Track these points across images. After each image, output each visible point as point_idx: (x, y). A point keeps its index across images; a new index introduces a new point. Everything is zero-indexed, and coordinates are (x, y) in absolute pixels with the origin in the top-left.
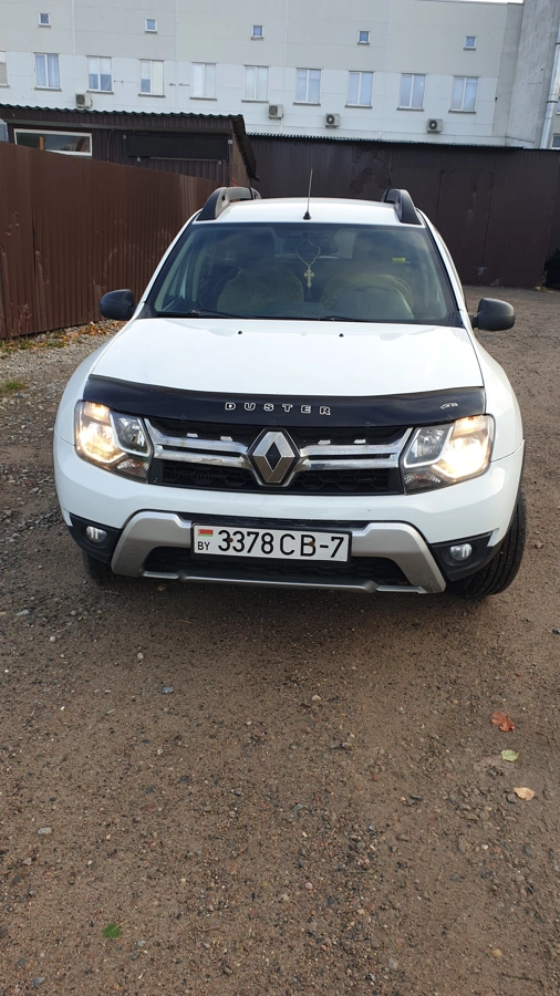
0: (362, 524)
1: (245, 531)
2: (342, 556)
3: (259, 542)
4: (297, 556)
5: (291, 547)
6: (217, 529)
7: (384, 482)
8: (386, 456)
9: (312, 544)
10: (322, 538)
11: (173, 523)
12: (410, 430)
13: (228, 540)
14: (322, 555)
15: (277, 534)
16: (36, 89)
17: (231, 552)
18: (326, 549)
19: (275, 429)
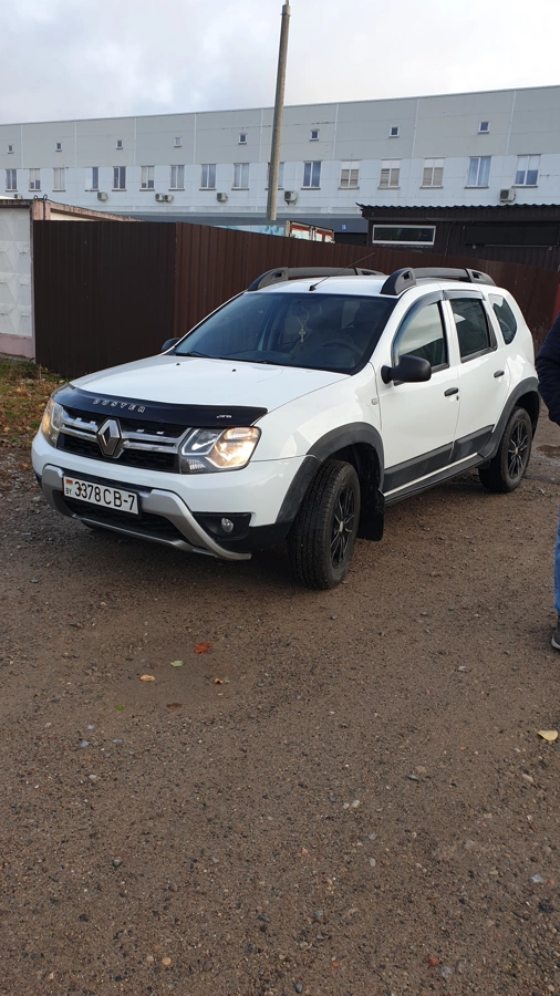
0: (149, 489)
1: (87, 483)
2: (135, 510)
3: (94, 493)
4: (112, 506)
5: (107, 498)
6: (74, 480)
7: (170, 463)
8: (172, 445)
9: (119, 498)
10: (125, 494)
11: (56, 473)
12: (189, 429)
13: (80, 489)
14: (125, 507)
15: (102, 488)
16: (466, 188)
17: (81, 498)
18: (128, 505)
19: (112, 418)
